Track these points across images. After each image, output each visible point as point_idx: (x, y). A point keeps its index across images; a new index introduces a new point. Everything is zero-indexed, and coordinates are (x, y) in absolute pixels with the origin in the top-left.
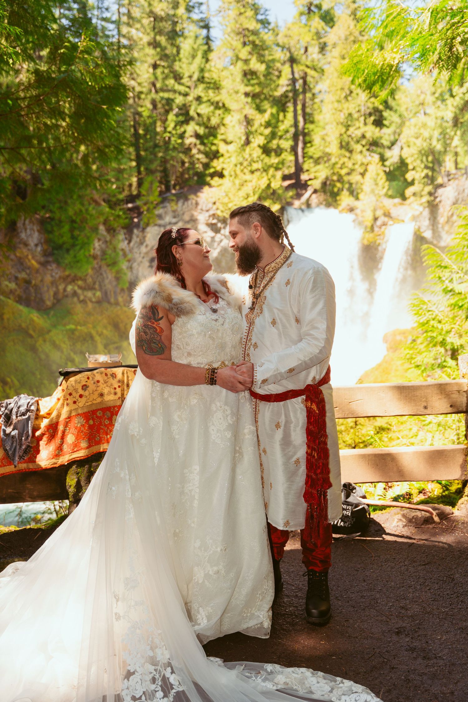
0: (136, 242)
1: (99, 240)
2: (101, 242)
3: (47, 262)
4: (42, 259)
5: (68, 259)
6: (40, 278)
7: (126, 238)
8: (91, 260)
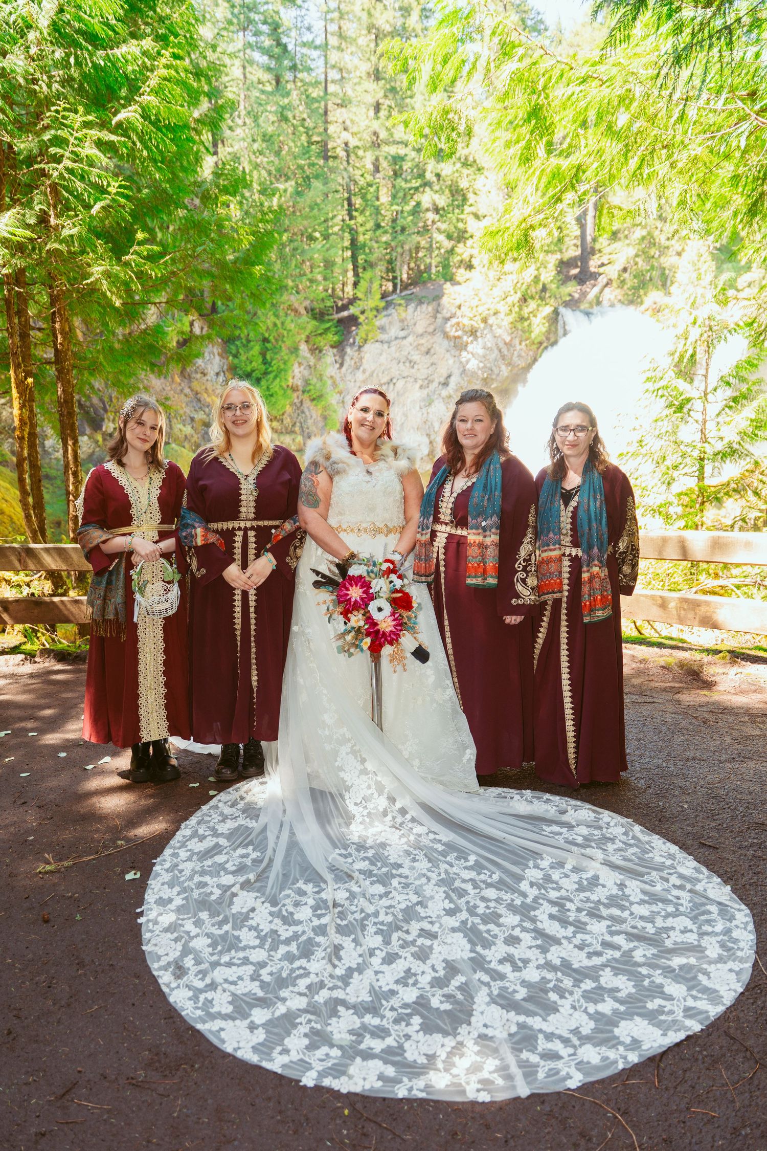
0: (350, 366)
1: (300, 364)
2: (303, 367)
7: (336, 361)
8: (289, 392)
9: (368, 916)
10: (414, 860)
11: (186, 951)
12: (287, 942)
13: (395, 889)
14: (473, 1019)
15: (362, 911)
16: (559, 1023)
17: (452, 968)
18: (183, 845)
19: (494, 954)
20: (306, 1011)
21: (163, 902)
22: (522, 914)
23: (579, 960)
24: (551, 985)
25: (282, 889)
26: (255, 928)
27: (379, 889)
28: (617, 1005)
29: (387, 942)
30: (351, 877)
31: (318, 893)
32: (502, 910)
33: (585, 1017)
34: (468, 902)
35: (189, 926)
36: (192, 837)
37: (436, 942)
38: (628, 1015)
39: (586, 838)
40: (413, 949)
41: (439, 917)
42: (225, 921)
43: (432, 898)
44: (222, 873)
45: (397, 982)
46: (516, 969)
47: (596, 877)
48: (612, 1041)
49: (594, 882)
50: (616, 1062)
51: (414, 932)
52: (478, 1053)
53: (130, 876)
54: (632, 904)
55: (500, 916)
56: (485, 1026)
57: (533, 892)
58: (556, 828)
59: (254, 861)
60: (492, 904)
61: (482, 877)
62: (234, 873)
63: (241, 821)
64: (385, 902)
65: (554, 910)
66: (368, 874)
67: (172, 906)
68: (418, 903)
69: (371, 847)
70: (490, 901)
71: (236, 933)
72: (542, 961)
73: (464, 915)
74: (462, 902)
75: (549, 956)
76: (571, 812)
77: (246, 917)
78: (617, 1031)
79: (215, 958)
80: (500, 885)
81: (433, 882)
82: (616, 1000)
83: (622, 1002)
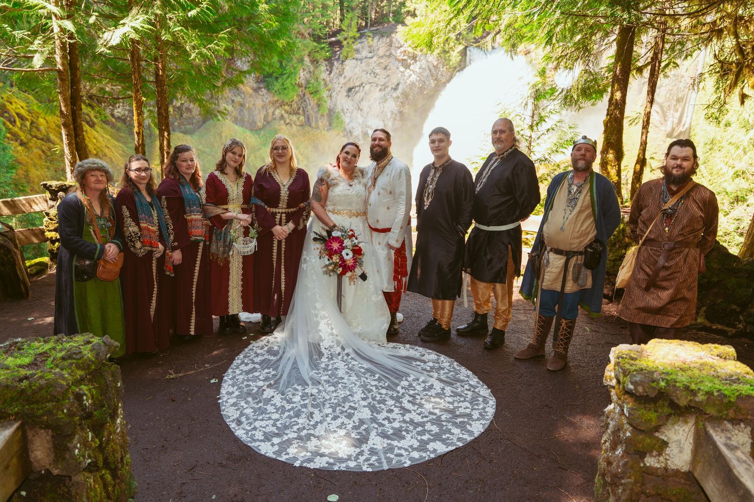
0: (336, 73)
1: (304, 70)
2: (305, 72)
3: (260, 88)
4: (255, 85)
5: (277, 86)
6: (252, 102)
7: (327, 70)
8: (296, 87)
9: (326, 400)
10: (350, 376)
11: (242, 414)
12: (289, 410)
13: (340, 388)
14: (369, 442)
15: (324, 398)
16: (404, 443)
17: (362, 422)
18: (237, 367)
19: (380, 417)
20: (296, 439)
21: (229, 393)
22: (396, 400)
23: (418, 419)
24: (404, 429)
25: (287, 388)
26: (274, 405)
27: (332, 388)
28: (430, 437)
29: (334, 411)
30: (319, 383)
31: (304, 390)
32: (387, 398)
33: (416, 441)
34: (372, 395)
35: (243, 403)
36: (242, 363)
37: (356, 411)
38: (434, 441)
39: (431, 368)
40: (346, 414)
41: (358, 401)
42: (260, 402)
43: (356, 393)
44: (258, 381)
45: (337, 427)
46: (390, 422)
47: (432, 385)
48: (425, 450)
49: (431, 387)
50: (425, 457)
51: (347, 408)
52: (369, 455)
53: (213, 381)
54: (445, 397)
55: (386, 401)
56: (374, 444)
57: (403, 391)
58: (418, 363)
59: (273, 375)
60: (383, 396)
61: (381, 384)
62: (263, 380)
63: (266, 357)
64: (335, 394)
65: (411, 399)
66: (328, 382)
67: (234, 395)
68: (350, 395)
69: (330, 370)
70: (382, 394)
71: (265, 407)
72: (401, 420)
73: (370, 400)
74: (369, 395)
75: (405, 418)
76: (427, 355)
77: (270, 400)
78: (428, 446)
79: (256, 417)
80: (387, 388)
81: (357, 386)
82: (430, 435)
83: (432, 436)
